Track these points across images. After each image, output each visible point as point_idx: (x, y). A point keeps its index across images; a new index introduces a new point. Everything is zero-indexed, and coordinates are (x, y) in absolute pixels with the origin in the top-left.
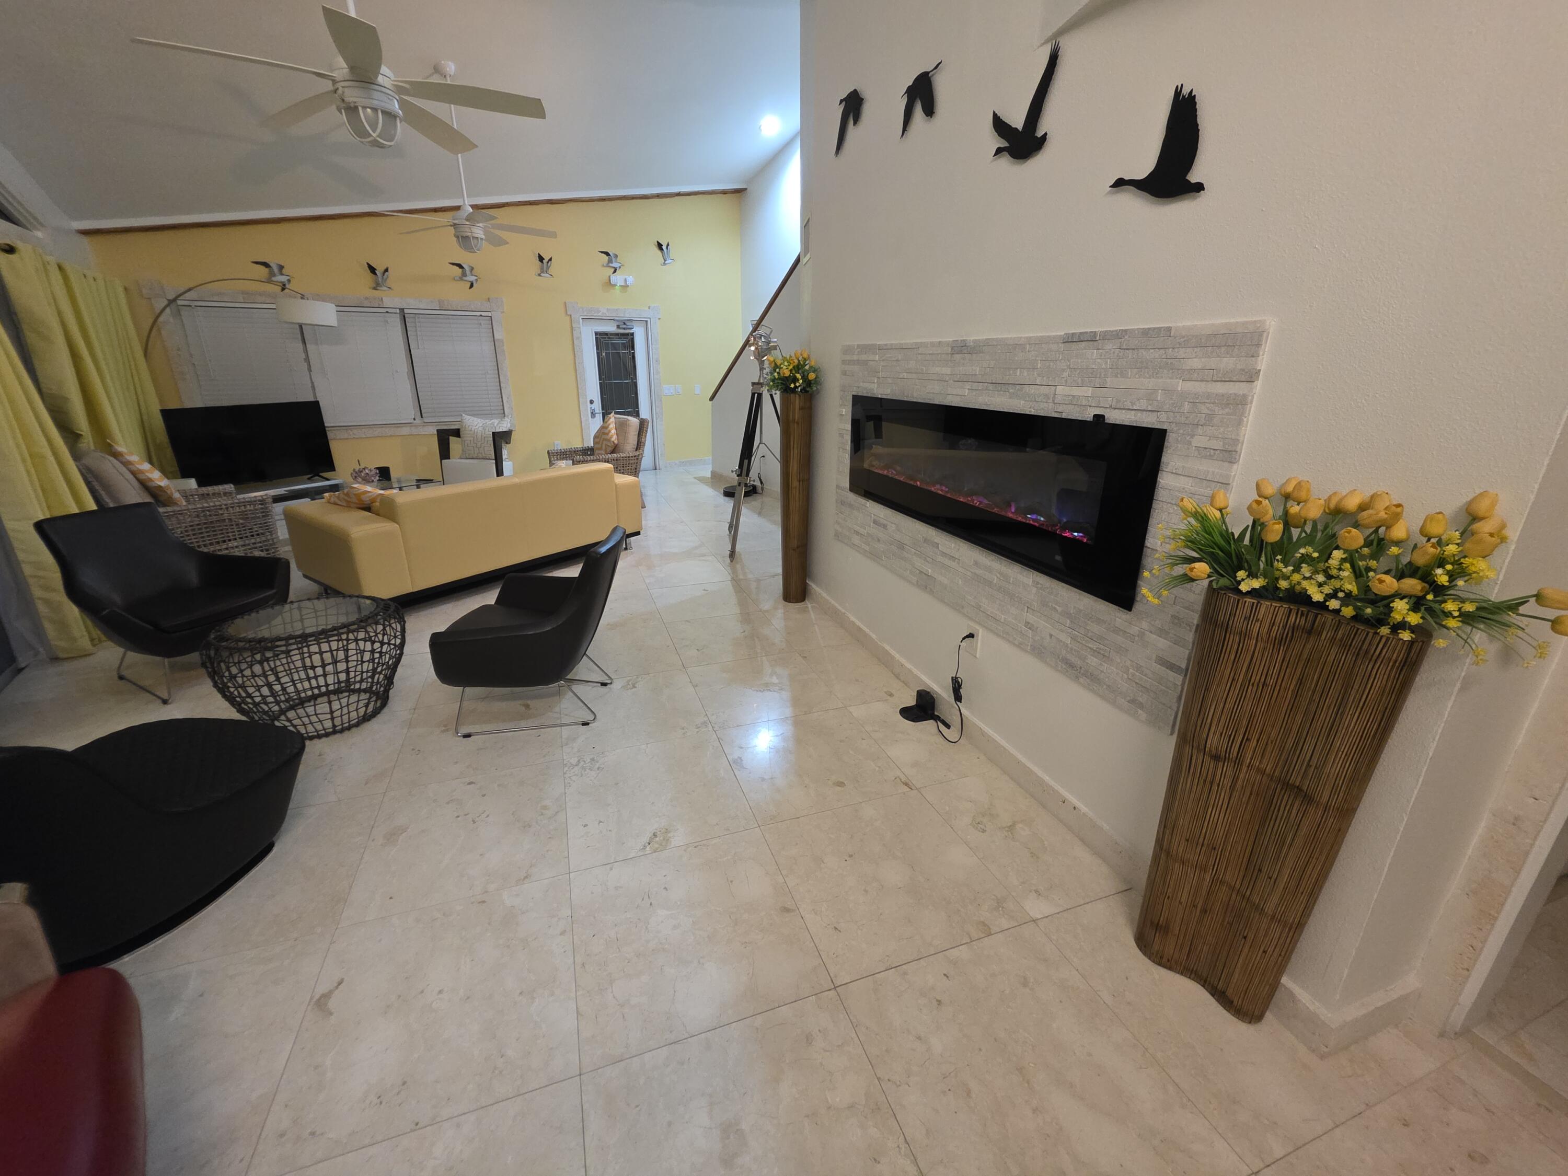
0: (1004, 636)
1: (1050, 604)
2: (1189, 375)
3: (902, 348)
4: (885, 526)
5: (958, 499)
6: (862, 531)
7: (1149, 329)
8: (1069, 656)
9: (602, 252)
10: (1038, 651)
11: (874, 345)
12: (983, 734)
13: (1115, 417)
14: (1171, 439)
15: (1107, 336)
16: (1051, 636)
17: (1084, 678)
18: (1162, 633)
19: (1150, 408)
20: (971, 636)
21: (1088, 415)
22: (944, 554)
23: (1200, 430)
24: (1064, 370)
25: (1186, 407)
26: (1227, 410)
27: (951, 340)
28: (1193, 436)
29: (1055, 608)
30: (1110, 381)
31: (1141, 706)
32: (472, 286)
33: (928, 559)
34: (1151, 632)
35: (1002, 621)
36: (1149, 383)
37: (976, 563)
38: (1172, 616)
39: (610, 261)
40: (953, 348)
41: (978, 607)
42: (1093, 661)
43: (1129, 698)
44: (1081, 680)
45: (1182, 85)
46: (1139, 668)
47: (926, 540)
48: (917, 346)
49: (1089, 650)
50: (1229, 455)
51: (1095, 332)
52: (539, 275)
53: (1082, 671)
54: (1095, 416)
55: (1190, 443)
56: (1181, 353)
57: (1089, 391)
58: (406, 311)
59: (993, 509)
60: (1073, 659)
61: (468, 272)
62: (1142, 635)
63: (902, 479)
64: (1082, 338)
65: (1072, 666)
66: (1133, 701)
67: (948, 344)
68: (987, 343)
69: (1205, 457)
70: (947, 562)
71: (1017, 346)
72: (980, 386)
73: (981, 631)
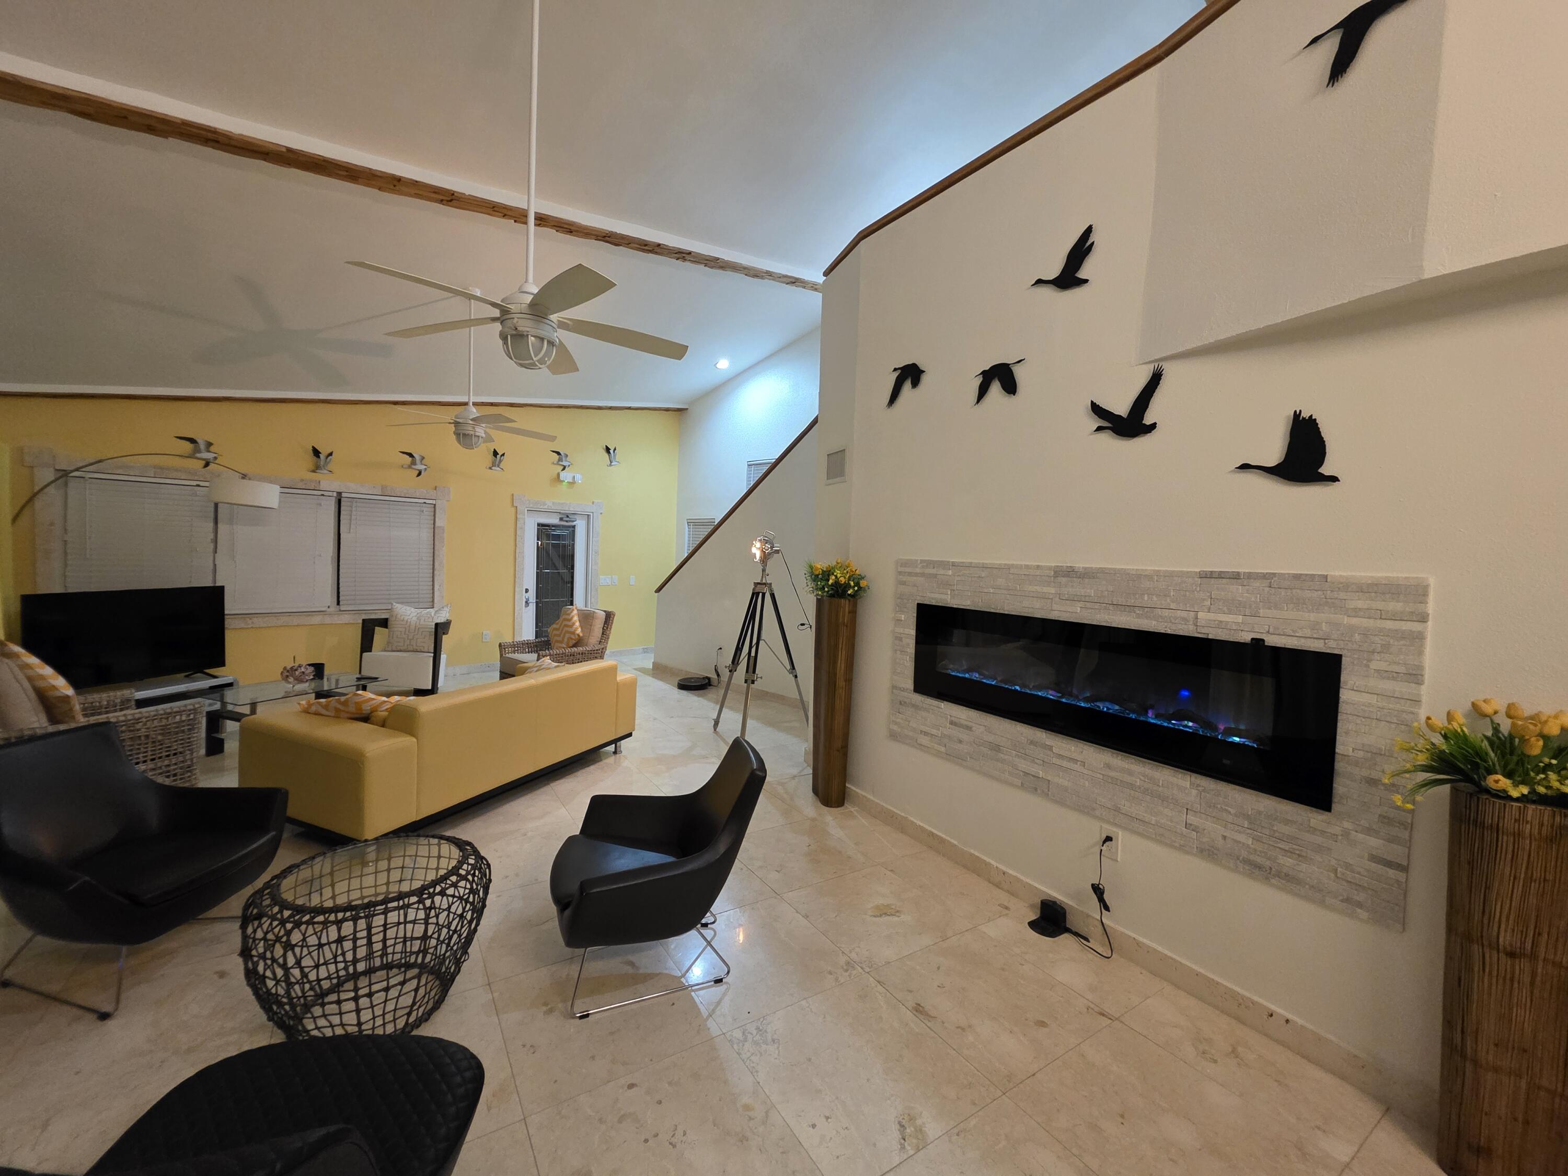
0: (1158, 838)
1: (1219, 806)
2: (1356, 612)
3: (984, 567)
4: (969, 728)
5: (1078, 704)
6: (934, 732)
7: (1301, 574)
8: (1252, 857)
9: (553, 452)
10: (1209, 853)
11: (948, 562)
12: (1139, 944)
13: (1272, 640)
14: (1345, 661)
15: (1250, 576)
16: (1224, 837)
17: (1277, 878)
18: (1369, 831)
19: (1315, 636)
20: (1108, 839)
21: (1246, 637)
22: (1060, 756)
23: (1377, 656)
24: (1204, 600)
25: (1357, 637)
26: (1402, 642)
27: (1053, 565)
28: (1370, 660)
29: (1226, 810)
30: (1262, 612)
31: (1360, 905)
32: (419, 474)
33: (1038, 761)
34: (1356, 832)
35: (1153, 822)
36: (1313, 617)
37: (1108, 766)
38: (1380, 816)
39: (560, 460)
40: (1055, 572)
41: (1117, 810)
42: (1287, 862)
43: (1341, 898)
44: (1273, 881)
45: (1300, 411)
46: (1348, 866)
47: (1032, 743)
48: (1009, 567)
49: (1278, 849)
50: (1415, 677)
51: (1238, 572)
52: (490, 468)
53: (1273, 872)
54: (1252, 639)
55: (1367, 666)
56: (1342, 595)
57: (1240, 619)
58: (343, 495)
59: (1129, 715)
60: (1259, 860)
61: (418, 461)
62: (1346, 834)
63: (993, 683)
64: (1223, 576)
65: (1259, 867)
66: (1347, 900)
67: (1050, 568)
68: (1102, 571)
69: (1388, 678)
70: (1065, 764)
71: (1138, 577)
72: (1097, 606)
73: (1120, 833)
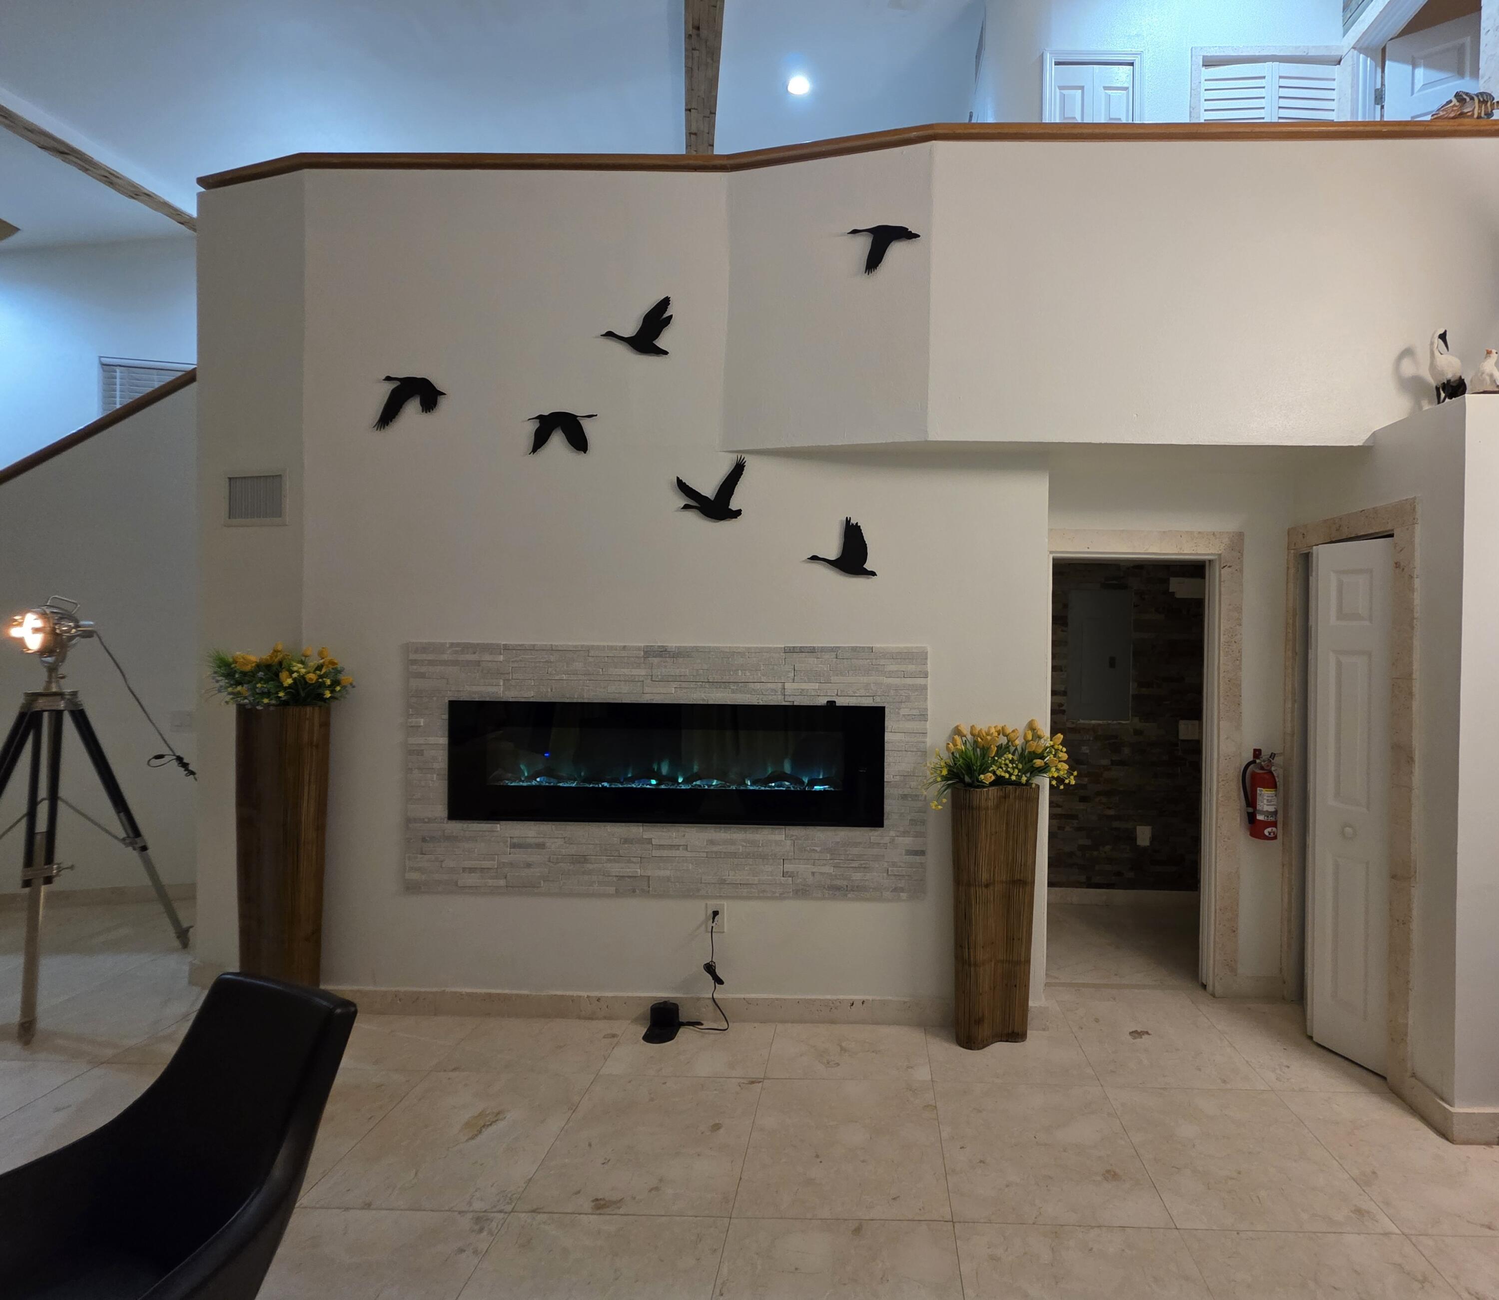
0: (761, 895)
1: (808, 848)
2: (891, 674)
3: (552, 650)
4: (541, 846)
5: (678, 788)
6: (486, 864)
7: (857, 647)
8: (835, 882)
10: (802, 892)
11: (498, 645)
13: (841, 702)
14: (887, 710)
15: (823, 650)
16: (813, 873)
17: (852, 892)
18: (905, 834)
19: (867, 694)
20: (716, 913)
21: (822, 701)
22: (661, 847)
23: (903, 705)
24: (789, 672)
25: (892, 692)
26: (916, 693)
27: (642, 645)
28: (899, 709)
29: (814, 850)
30: (834, 679)
31: (902, 890)
33: (634, 860)
34: (898, 836)
35: (756, 882)
36: (865, 679)
37: (712, 842)
38: (910, 820)
40: (645, 652)
41: (723, 882)
42: (857, 876)
43: (891, 889)
44: (849, 895)
45: (850, 518)
46: (894, 864)
47: (626, 841)
48: (588, 649)
49: (851, 869)
50: (923, 717)
51: (814, 647)
53: (849, 889)
54: (828, 702)
55: (899, 713)
56: (882, 662)
57: (817, 686)
59: (730, 787)
60: (838, 883)
62: (892, 841)
63: (574, 785)
64: (803, 650)
65: (838, 888)
66: (895, 890)
67: (639, 649)
68: (697, 649)
69: (909, 720)
70: (665, 853)
71: (734, 653)
72: (692, 685)
73: (725, 904)
